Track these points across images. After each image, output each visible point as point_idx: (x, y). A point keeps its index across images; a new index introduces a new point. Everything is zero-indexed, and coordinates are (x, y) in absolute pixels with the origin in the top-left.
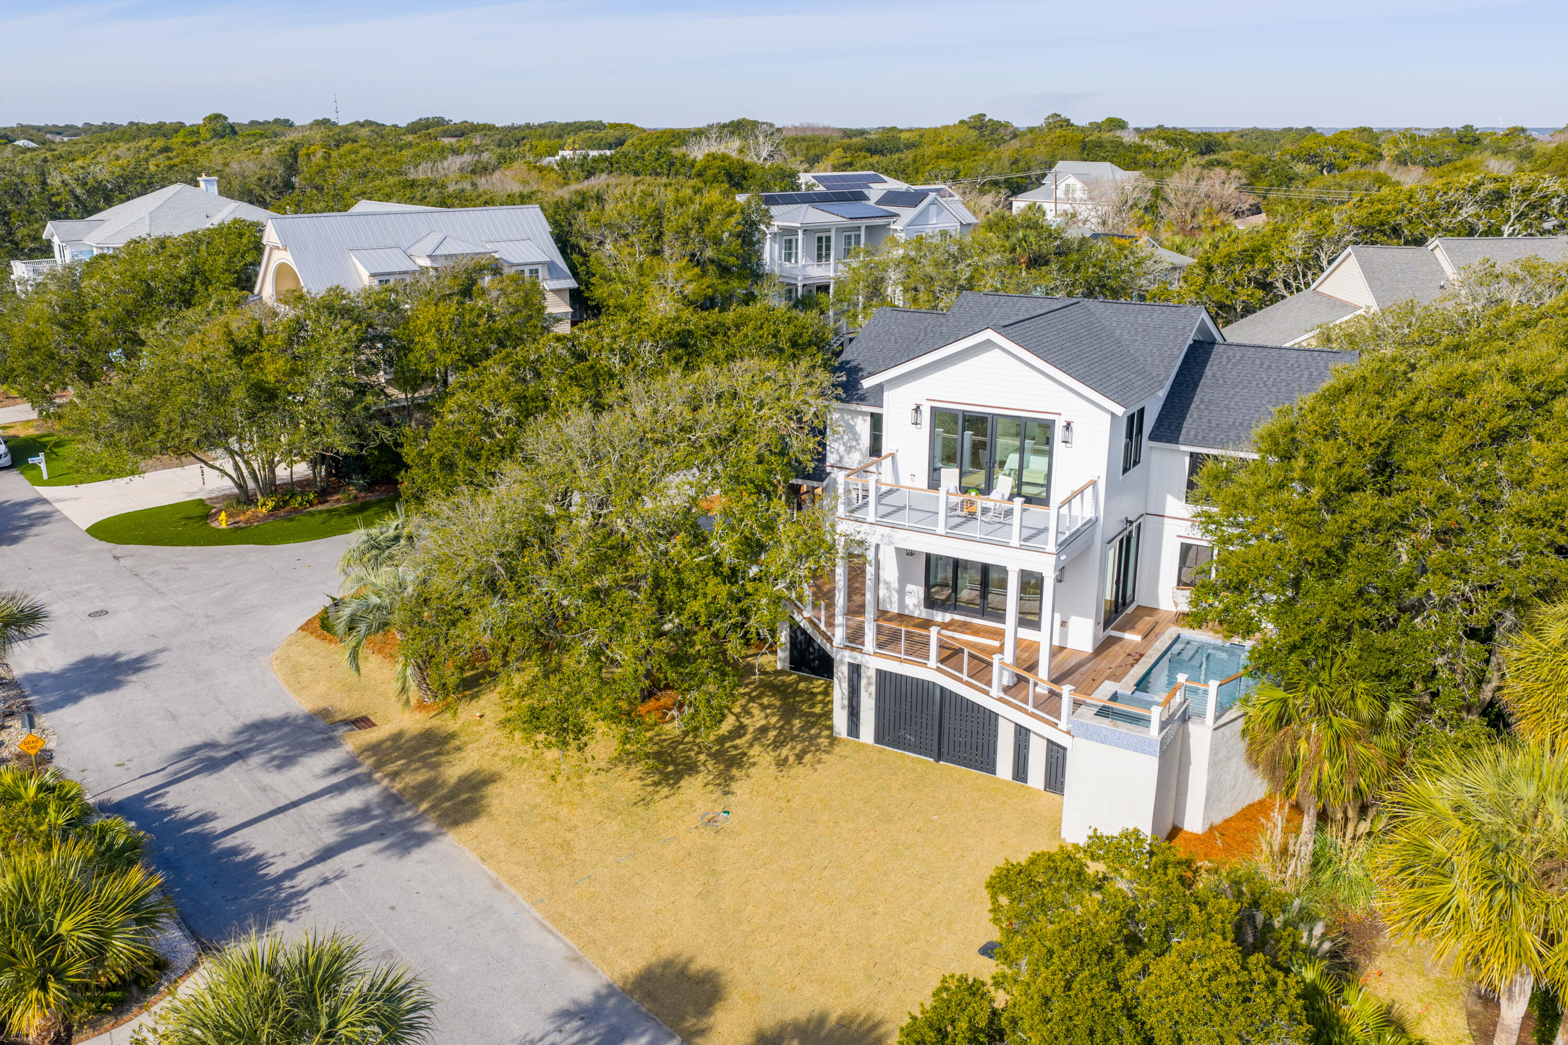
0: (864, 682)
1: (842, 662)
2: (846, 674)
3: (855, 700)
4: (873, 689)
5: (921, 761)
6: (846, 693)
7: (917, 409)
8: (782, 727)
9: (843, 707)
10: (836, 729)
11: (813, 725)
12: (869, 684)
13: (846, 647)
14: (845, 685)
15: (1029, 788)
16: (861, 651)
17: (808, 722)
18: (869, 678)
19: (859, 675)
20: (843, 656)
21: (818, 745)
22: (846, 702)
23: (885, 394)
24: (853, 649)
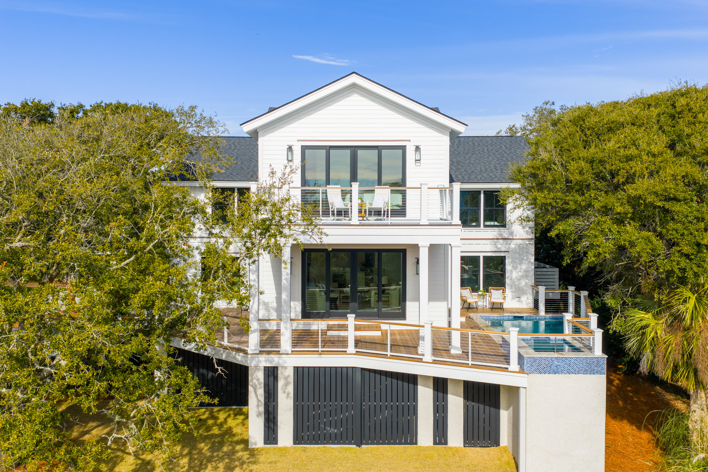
0: (281, 383)
1: (257, 367)
2: (262, 380)
3: (271, 405)
4: (291, 389)
5: (346, 449)
6: (262, 399)
7: (290, 148)
8: (190, 453)
9: (259, 415)
10: (252, 440)
11: (221, 444)
12: (287, 384)
13: (261, 352)
14: (261, 392)
15: (451, 448)
16: (278, 352)
17: (214, 443)
18: (286, 378)
19: (276, 378)
20: (259, 361)
21: (239, 459)
22: (262, 409)
23: (259, 139)
24: (269, 353)
